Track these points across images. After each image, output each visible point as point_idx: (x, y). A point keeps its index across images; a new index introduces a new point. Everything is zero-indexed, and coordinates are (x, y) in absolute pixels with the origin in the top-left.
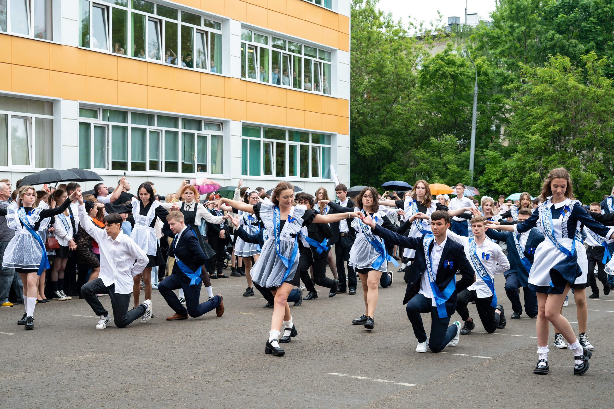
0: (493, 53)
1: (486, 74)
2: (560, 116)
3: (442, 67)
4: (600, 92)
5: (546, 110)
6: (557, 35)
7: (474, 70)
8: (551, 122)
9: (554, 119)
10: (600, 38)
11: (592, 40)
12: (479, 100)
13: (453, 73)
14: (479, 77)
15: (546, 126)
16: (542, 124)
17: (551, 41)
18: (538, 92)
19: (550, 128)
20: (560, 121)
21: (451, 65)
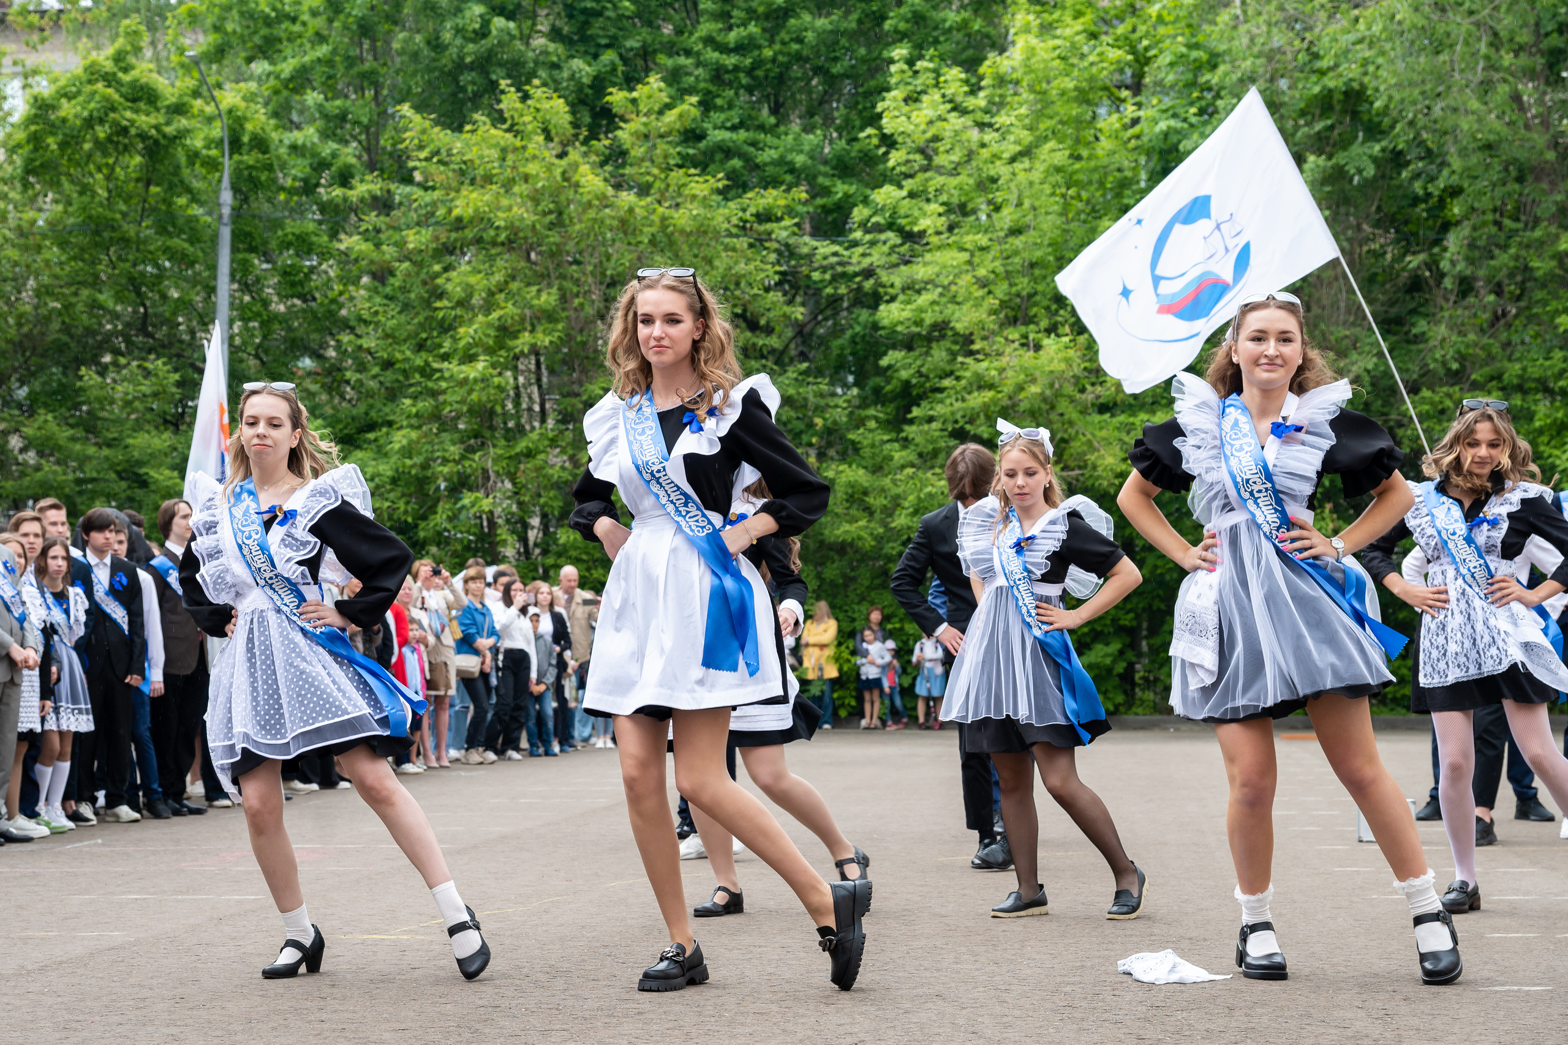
0: (269, 75)
1: (260, 144)
2: (548, 298)
3: (113, 109)
4: (682, 218)
5: (498, 277)
6: (499, 22)
7: (217, 131)
8: (523, 319)
9: (531, 307)
10: (632, 43)
11: (608, 46)
12: (236, 236)
13: (153, 132)
14: (236, 157)
15: (506, 332)
16: (489, 325)
17: (473, 41)
18: (476, 210)
19: (519, 342)
20: (549, 316)
21: (142, 105)
